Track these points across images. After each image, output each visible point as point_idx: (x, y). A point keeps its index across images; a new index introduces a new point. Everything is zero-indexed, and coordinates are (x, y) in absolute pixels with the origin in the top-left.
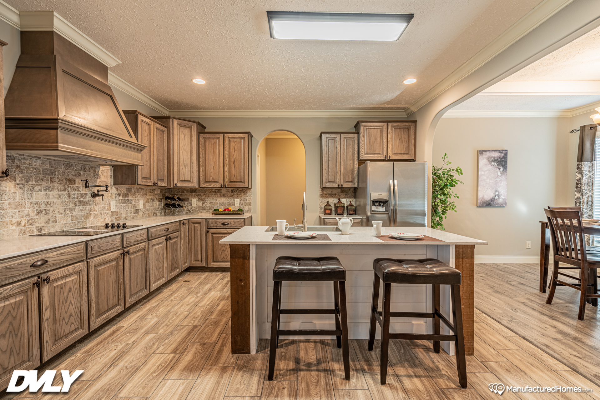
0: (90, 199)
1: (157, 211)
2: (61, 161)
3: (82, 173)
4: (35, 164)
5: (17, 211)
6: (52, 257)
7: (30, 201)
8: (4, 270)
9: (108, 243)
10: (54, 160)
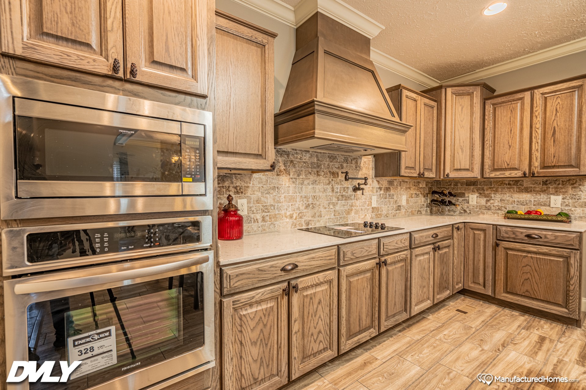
0: (351, 193)
1: (422, 209)
2: (326, 153)
3: (345, 165)
4: (305, 158)
5: (290, 204)
6: (303, 261)
7: (301, 195)
8: (257, 272)
9: (362, 249)
10: (321, 153)
